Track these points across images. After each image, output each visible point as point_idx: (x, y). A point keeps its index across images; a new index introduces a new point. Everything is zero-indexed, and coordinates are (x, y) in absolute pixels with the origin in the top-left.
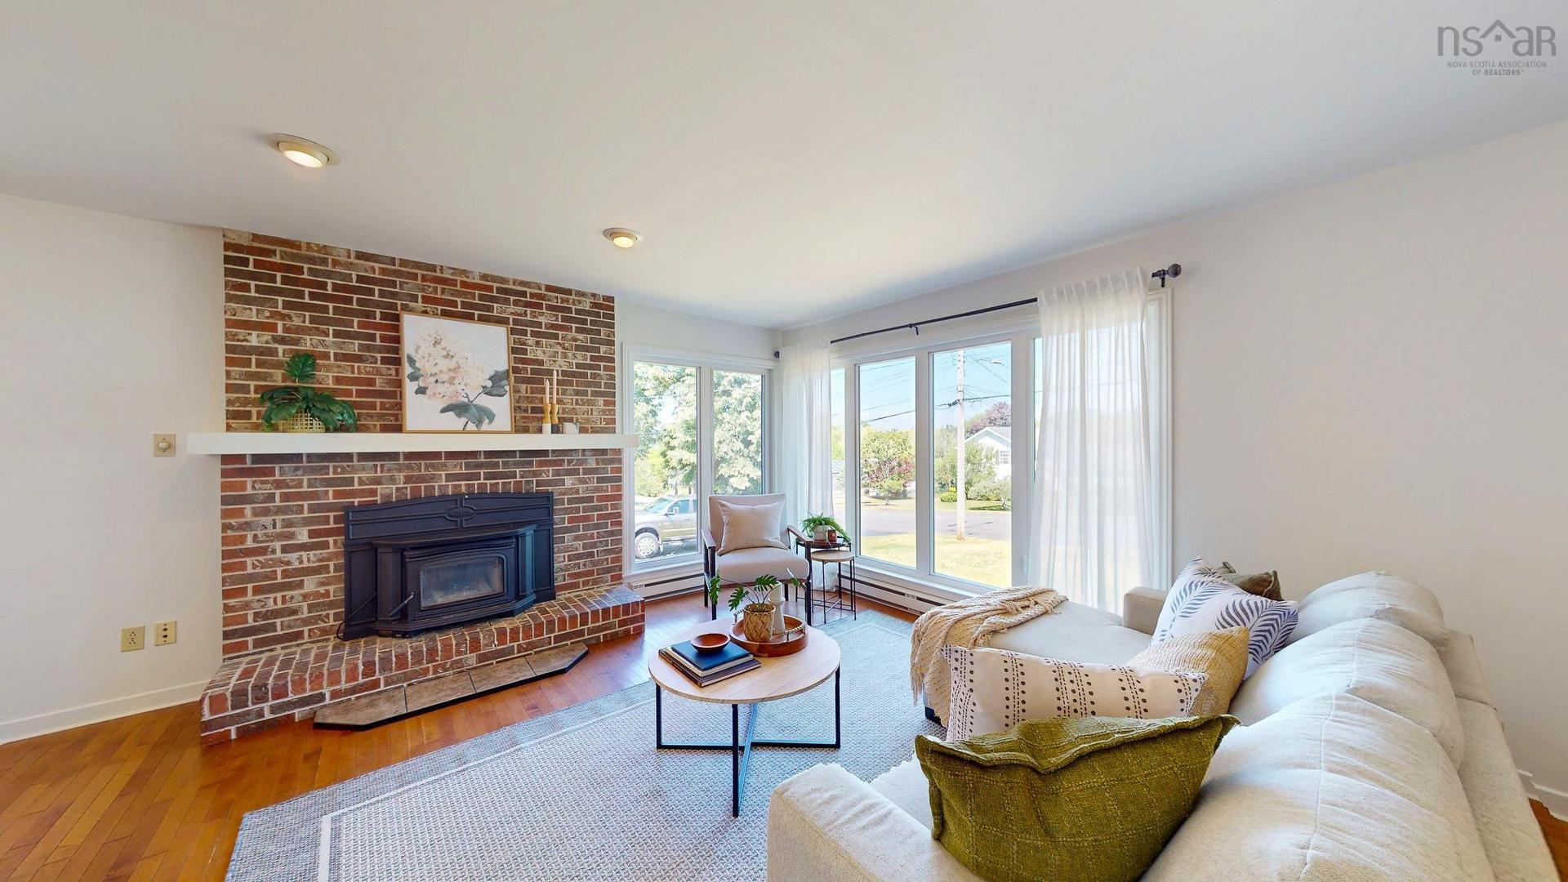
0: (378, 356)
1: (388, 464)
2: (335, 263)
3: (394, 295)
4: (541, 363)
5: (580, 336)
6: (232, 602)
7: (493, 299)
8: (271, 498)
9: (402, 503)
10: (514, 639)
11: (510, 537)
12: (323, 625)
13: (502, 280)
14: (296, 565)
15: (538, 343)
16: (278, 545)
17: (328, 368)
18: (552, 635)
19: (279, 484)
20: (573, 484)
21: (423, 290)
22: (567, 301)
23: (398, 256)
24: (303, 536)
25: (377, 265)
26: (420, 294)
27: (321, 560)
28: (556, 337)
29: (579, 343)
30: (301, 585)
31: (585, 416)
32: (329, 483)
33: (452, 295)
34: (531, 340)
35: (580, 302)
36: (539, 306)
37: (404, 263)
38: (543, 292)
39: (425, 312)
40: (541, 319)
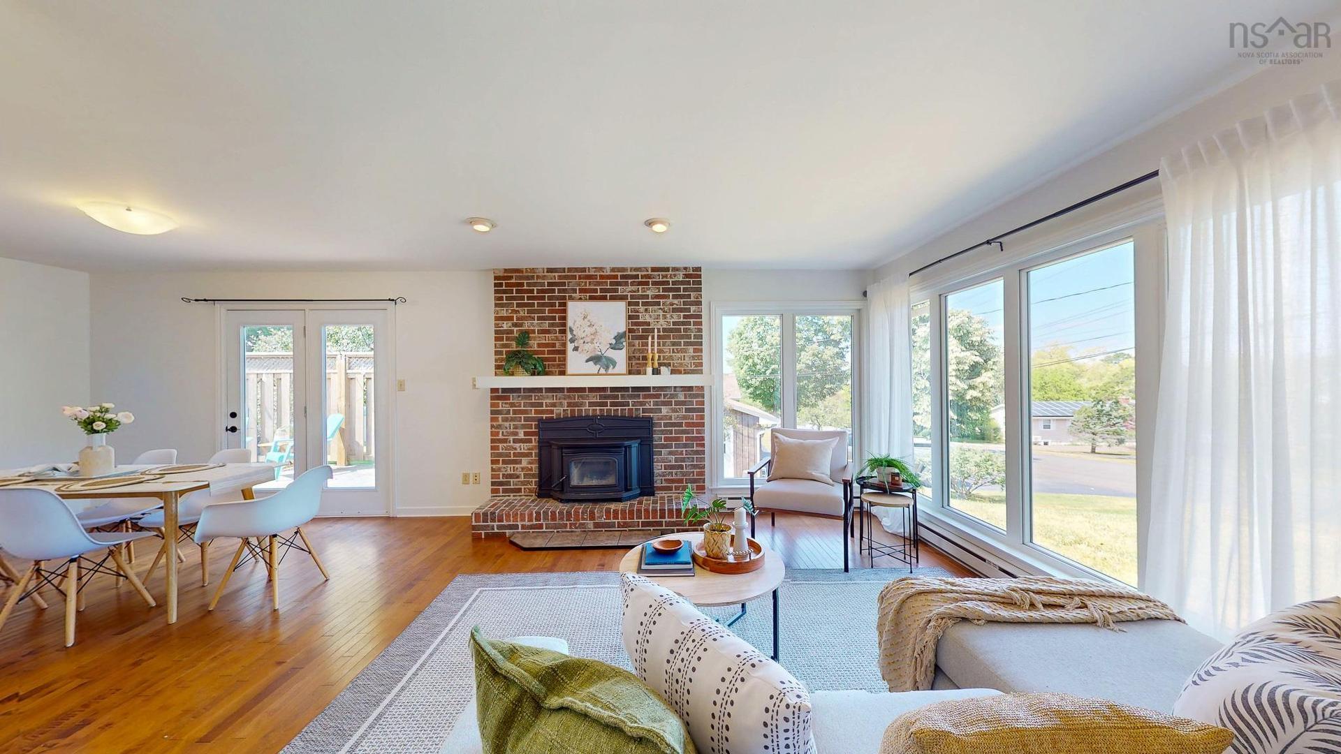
0: (557, 329)
1: (559, 395)
2: (538, 277)
3: (565, 291)
4: (648, 324)
5: (676, 301)
6: (494, 466)
7: (619, 284)
8: (508, 412)
9: (566, 420)
10: (616, 517)
11: (620, 447)
12: (530, 487)
13: (624, 269)
14: (518, 451)
15: (646, 310)
16: (511, 438)
17: (535, 338)
18: (640, 521)
19: (512, 405)
20: (668, 412)
21: (579, 285)
22: (666, 276)
23: (566, 267)
24: (521, 436)
25: (556, 274)
26: (578, 288)
27: (529, 449)
28: (658, 304)
29: (675, 306)
30: (520, 462)
31: (680, 361)
32: (533, 405)
33: (595, 285)
34: (642, 309)
35: (675, 275)
36: (647, 284)
37: (570, 270)
38: (650, 273)
39: (580, 299)
40: (649, 293)
